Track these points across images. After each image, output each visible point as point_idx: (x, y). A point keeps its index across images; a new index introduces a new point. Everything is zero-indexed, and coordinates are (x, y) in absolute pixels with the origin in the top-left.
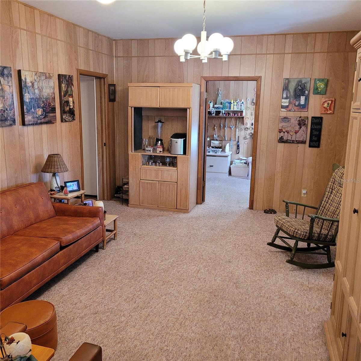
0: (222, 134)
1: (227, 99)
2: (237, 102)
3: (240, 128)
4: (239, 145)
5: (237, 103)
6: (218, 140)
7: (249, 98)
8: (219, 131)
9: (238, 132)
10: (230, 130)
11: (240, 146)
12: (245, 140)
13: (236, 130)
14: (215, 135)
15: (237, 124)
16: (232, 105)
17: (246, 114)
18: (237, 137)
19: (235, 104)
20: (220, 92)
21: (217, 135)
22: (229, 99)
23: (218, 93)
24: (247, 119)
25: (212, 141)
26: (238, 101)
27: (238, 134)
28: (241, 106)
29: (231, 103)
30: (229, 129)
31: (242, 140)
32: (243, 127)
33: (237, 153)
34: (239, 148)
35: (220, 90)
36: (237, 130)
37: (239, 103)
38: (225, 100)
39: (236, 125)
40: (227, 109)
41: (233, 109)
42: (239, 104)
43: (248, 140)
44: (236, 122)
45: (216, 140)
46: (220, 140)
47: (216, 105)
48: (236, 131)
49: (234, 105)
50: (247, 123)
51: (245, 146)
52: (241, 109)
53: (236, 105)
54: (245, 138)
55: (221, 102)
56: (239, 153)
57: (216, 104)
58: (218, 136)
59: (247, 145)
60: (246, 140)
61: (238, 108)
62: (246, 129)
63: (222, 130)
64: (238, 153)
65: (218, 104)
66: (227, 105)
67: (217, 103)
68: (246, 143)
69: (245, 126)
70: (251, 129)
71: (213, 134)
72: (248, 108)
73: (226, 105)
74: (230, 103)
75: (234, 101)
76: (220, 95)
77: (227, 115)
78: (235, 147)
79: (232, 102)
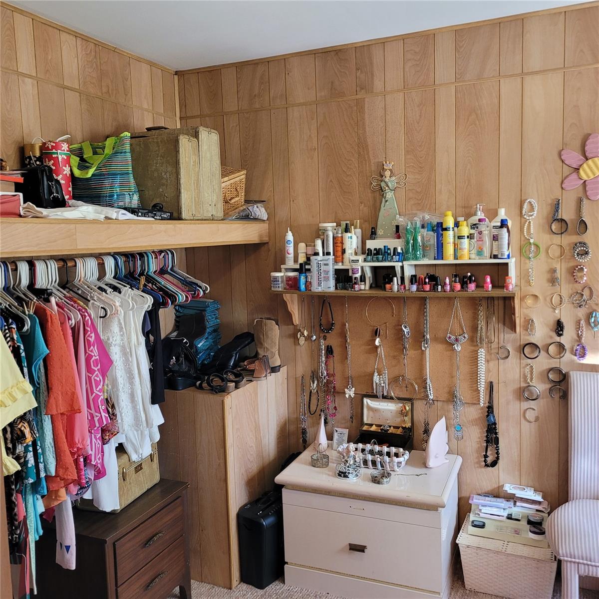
0: (409, 373)
1: (422, 210)
2: (474, 220)
3: (494, 345)
4: (495, 424)
5: (474, 226)
6: (392, 398)
7: (532, 200)
8: (394, 357)
9: (487, 361)
10: (448, 353)
11: (501, 428)
12: (526, 405)
13: (476, 352)
14: (379, 375)
15: (482, 324)
16: (449, 236)
17: (524, 276)
18: (482, 387)
19: (465, 230)
20: (390, 181)
21: (386, 377)
22: (432, 209)
23: (383, 184)
24: (529, 301)
25: (365, 400)
26: (480, 215)
27: (488, 371)
28: (495, 238)
29: (446, 229)
30: (440, 347)
31: (508, 403)
32: (509, 340)
33: (490, 460)
34: (497, 441)
35: (388, 173)
36: (482, 353)
37: (482, 227)
38: (415, 215)
39: (475, 329)
40: (424, 256)
41: (456, 258)
42: (486, 232)
43: (541, 402)
44: (475, 318)
45: (384, 397)
46: (402, 396)
47: (371, 239)
48: (474, 360)
49: (460, 237)
50: (529, 324)
51: (528, 430)
52: (495, 257)
53: (470, 237)
54: (524, 393)
55: (397, 227)
56: (500, 462)
57: (373, 234)
58: (394, 381)
59: (533, 426)
60: (532, 404)
61: (480, 253)
62: (527, 350)
63: (411, 353)
64: (494, 464)
65: (382, 237)
66: (425, 236)
67: (380, 232)
68: (530, 415)
69: (520, 335)
70: (552, 349)
71: (369, 370)
72: (533, 248)
73: (419, 239)
74: (440, 228)
75: (461, 219)
76: (389, 195)
77: (427, 287)
78: (475, 436)
79: (450, 222)
